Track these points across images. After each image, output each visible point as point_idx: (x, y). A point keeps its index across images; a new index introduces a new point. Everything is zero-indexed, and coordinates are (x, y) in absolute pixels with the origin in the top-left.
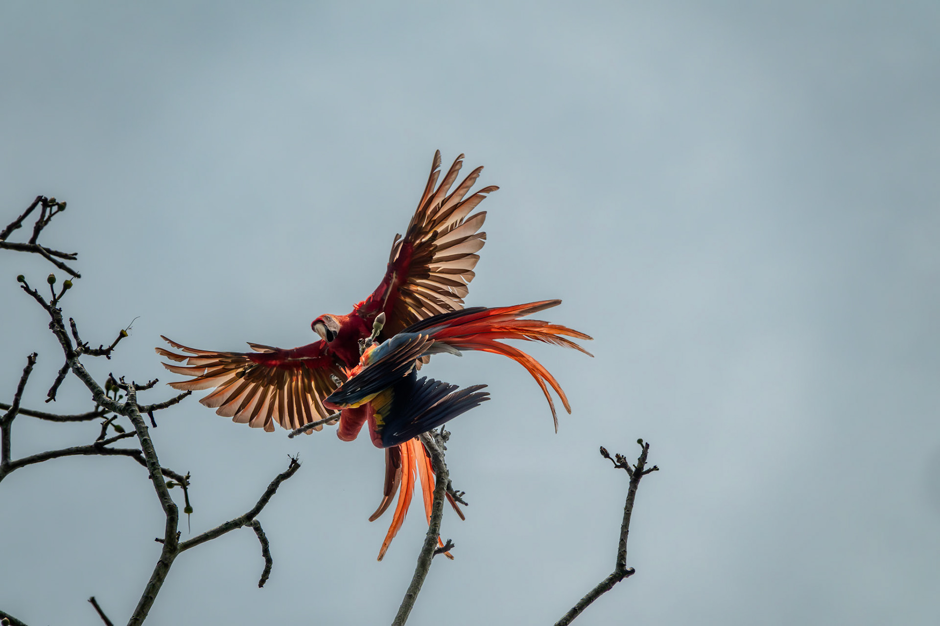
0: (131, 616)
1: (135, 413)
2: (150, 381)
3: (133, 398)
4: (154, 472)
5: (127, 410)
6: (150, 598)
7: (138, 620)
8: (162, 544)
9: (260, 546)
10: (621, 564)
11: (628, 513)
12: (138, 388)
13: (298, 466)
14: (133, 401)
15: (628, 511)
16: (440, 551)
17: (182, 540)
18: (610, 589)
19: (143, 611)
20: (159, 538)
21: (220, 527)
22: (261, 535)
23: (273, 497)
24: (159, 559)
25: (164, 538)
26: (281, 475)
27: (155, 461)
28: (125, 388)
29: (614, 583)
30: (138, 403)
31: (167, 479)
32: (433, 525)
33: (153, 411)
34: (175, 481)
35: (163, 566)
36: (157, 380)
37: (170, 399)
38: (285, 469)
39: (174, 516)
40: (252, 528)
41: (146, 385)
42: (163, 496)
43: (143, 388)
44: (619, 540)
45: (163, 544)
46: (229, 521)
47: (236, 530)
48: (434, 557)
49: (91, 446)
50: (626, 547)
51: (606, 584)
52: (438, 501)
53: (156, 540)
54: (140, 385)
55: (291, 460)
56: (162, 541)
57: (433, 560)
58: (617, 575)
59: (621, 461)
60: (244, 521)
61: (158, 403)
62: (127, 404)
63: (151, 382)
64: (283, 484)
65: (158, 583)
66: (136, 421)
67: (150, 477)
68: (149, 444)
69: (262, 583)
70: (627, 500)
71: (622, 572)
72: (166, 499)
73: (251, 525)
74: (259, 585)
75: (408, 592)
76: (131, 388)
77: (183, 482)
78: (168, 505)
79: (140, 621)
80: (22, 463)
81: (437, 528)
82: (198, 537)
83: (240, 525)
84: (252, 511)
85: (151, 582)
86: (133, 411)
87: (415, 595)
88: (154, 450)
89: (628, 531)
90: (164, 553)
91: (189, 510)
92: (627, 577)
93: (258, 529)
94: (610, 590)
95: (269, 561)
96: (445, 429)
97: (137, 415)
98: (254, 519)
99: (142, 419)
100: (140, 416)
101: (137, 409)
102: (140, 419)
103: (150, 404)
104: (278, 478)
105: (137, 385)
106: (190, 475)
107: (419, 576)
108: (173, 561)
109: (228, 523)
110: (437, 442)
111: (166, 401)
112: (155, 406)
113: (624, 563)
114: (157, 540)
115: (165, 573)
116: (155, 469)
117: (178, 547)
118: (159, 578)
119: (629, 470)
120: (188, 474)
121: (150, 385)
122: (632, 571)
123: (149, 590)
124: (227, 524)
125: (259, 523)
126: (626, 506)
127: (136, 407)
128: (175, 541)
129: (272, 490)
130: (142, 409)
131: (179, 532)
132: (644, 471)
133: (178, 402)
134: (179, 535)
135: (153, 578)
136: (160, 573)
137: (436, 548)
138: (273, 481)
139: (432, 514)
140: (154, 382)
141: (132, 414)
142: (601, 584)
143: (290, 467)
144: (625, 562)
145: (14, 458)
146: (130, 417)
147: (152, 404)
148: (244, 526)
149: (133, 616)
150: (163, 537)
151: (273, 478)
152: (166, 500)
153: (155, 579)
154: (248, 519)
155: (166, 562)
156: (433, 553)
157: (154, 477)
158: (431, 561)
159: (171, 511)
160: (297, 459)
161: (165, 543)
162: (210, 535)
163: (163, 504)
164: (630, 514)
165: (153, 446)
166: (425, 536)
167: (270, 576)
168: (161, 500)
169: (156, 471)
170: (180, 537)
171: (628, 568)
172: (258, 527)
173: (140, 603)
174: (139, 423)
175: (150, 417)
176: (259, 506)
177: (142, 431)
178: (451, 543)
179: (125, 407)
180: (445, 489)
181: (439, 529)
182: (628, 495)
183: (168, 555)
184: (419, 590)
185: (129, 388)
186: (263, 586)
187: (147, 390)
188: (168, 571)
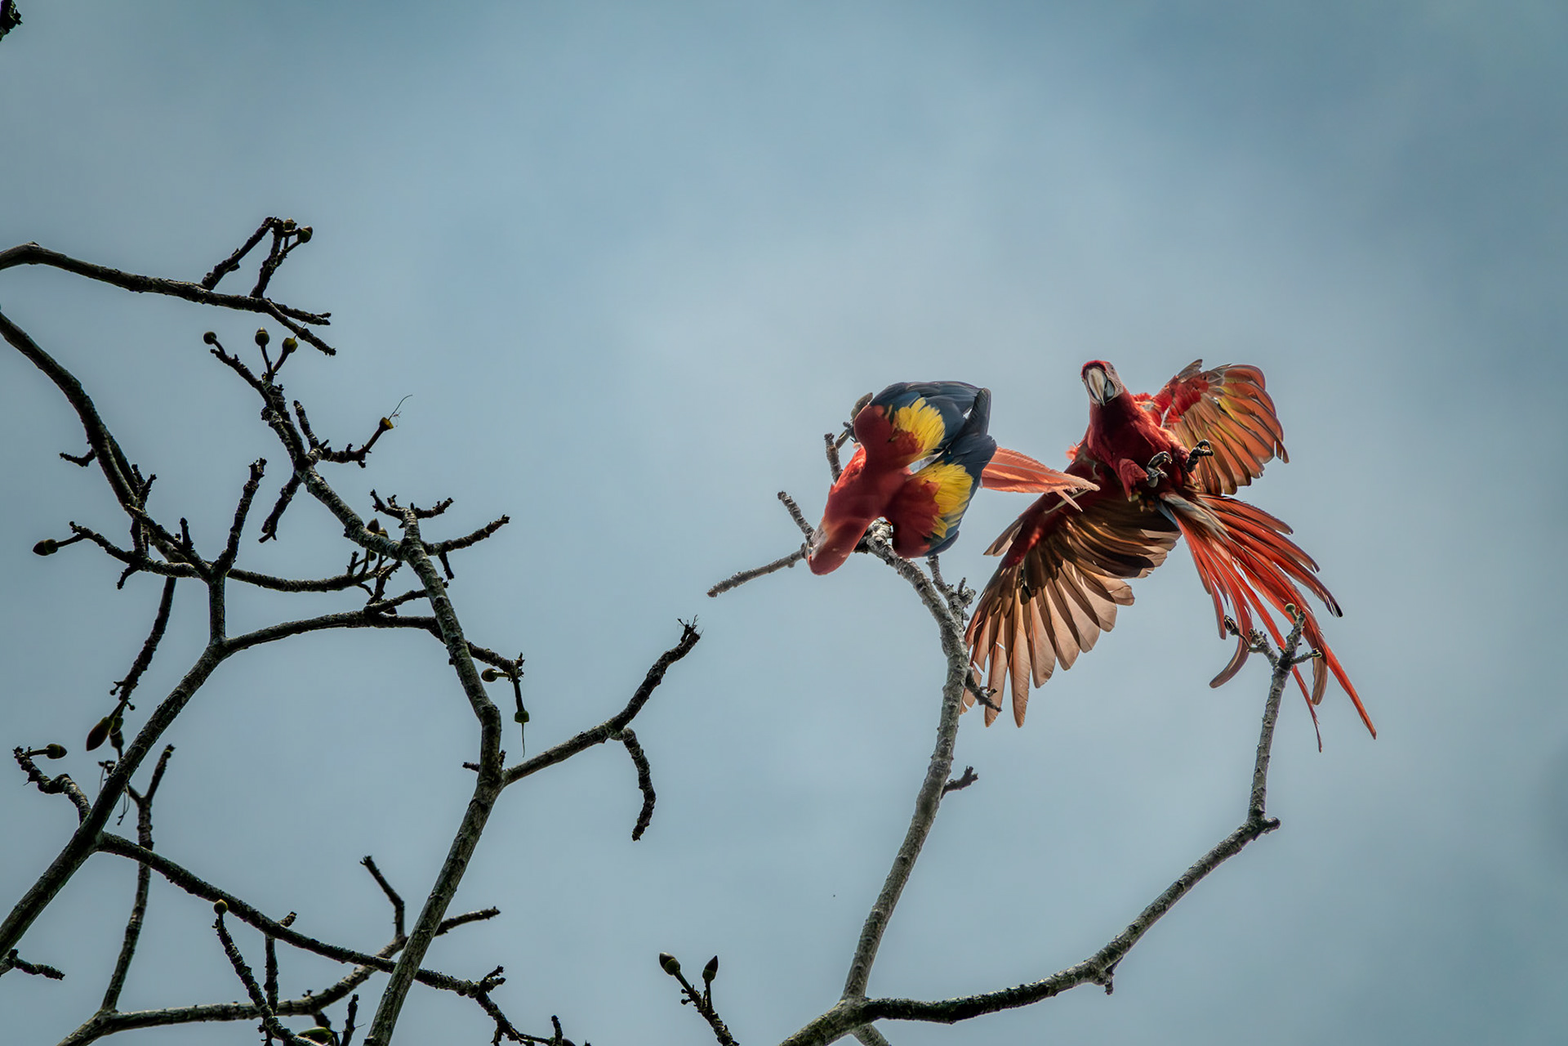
0: (430, 893)
1: (420, 556)
2: (439, 503)
3: (413, 530)
4: (457, 654)
5: (408, 551)
6: (459, 863)
7: (442, 899)
8: (475, 771)
9: (634, 772)
10: (1256, 813)
11: (1269, 728)
12: (420, 514)
13: (696, 638)
14: (415, 536)
15: (1269, 723)
16: (954, 785)
17: (508, 765)
18: (1238, 851)
19: (449, 885)
20: (471, 762)
21: (570, 742)
22: (637, 753)
23: (656, 691)
24: (471, 797)
25: (479, 763)
26: (668, 653)
27: (458, 634)
28: (399, 514)
29: (1244, 842)
30: (422, 539)
31: (481, 666)
32: (942, 743)
33: (447, 553)
34: (498, 670)
35: (479, 808)
36: (450, 501)
37: (474, 532)
38: (674, 643)
39: (493, 725)
40: (622, 742)
41: (432, 510)
42: (474, 692)
43: (429, 514)
44: (1253, 772)
45: (478, 773)
46: (585, 731)
47: (598, 746)
48: (945, 796)
49: (359, 614)
50: (1264, 783)
51: (1232, 844)
52: (950, 703)
53: (464, 766)
54: (423, 509)
55: (684, 628)
56: (474, 767)
57: (941, 802)
58: (1250, 829)
59: (1259, 641)
60: (609, 732)
61: (455, 538)
62: (405, 542)
63: (441, 503)
64: (672, 668)
65: (472, 838)
66: (422, 570)
67: (451, 662)
68: (446, 606)
69: (638, 833)
70: (1267, 706)
71: (1258, 825)
72: (481, 697)
73: (621, 737)
74: (633, 836)
75: (899, 854)
76: (409, 514)
77: (513, 671)
78: (484, 708)
79: (445, 900)
80: (245, 642)
81: (948, 747)
82: (536, 760)
83: (603, 738)
84: (622, 714)
85: (460, 835)
86: (416, 553)
87: (911, 858)
88: (455, 617)
89: (1269, 757)
90: (481, 786)
91: (522, 716)
92: (1266, 832)
93: (631, 743)
94: (1238, 853)
95: (650, 796)
96: (966, 585)
97: (424, 560)
98: (626, 727)
99: (432, 566)
100: (429, 561)
101: (422, 549)
102: (429, 565)
103: (442, 541)
104: (664, 658)
105: (418, 509)
106: (523, 659)
107: (919, 827)
108: (494, 800)
109: (584, 734)
110: (953, 606)
111: (468, 535)
112: (449, 543)
113: (1261, 809)
114: (466, 765)
115: (483, 820)
116: (458, 649)
117: (503, 778)
118: (474, 828)
119: (1271, 656)
120: (521, 657)
121: (440, 510)
122: (1275, 824)
123: (458, 848)
124: (581, 736)
125: (634, 734)
126: (1266, 715)
127: (420, 546)
128: (497, 767)
129: (653, 679)
130: (429, 550)
131: (502, 752)
132: (1296, 657)
133: (488, 536)
134: (503, 757)
135: (464, 828)
136: (475, 819)
137: (947, 781)
138: (655, 663)
139: (941, 724)
140: (446, 504)
141: (415, 558)
142: (1224, 844)
143: (683, 639)
144: (1263, 808)
145: (231, 634)
146: (412, 563)
147: (444, 541)
148: (609, 740)
149: (433, 894)
150: (477, 761)
151: (655, 659)
152: (479, 700)
153: (466, 830)
154: (617, 727)
155: (483, 802)
156: (942, 789)
157: (458, 660)
158: (938, 803)
159: (489, 718)
160: (694, 627)
161: (481, 770)
162: (555, 756)
163: (475, 705)
164: (1272, 728)
165: (452, 610)
166: (929, 762)
167: (651, 821)
168: (470, 699)
169: (460, 652)
170: (505, 760)
171: (1268, 817)
172: (632, 740)
173: (443, 871)
174: (428, 573)
175: (443, 562)
176: (633, 706)
177: (434, 585)
178: (972, 774)
179: (401, 547)
180: (963, 683)
181: (952, 749)
182: (1270, 697)
183: (486, 790)
184: (919, 851)
185: (406, 515)
186: (641, 837)
187: (435, 517)
188: (487, 817)
